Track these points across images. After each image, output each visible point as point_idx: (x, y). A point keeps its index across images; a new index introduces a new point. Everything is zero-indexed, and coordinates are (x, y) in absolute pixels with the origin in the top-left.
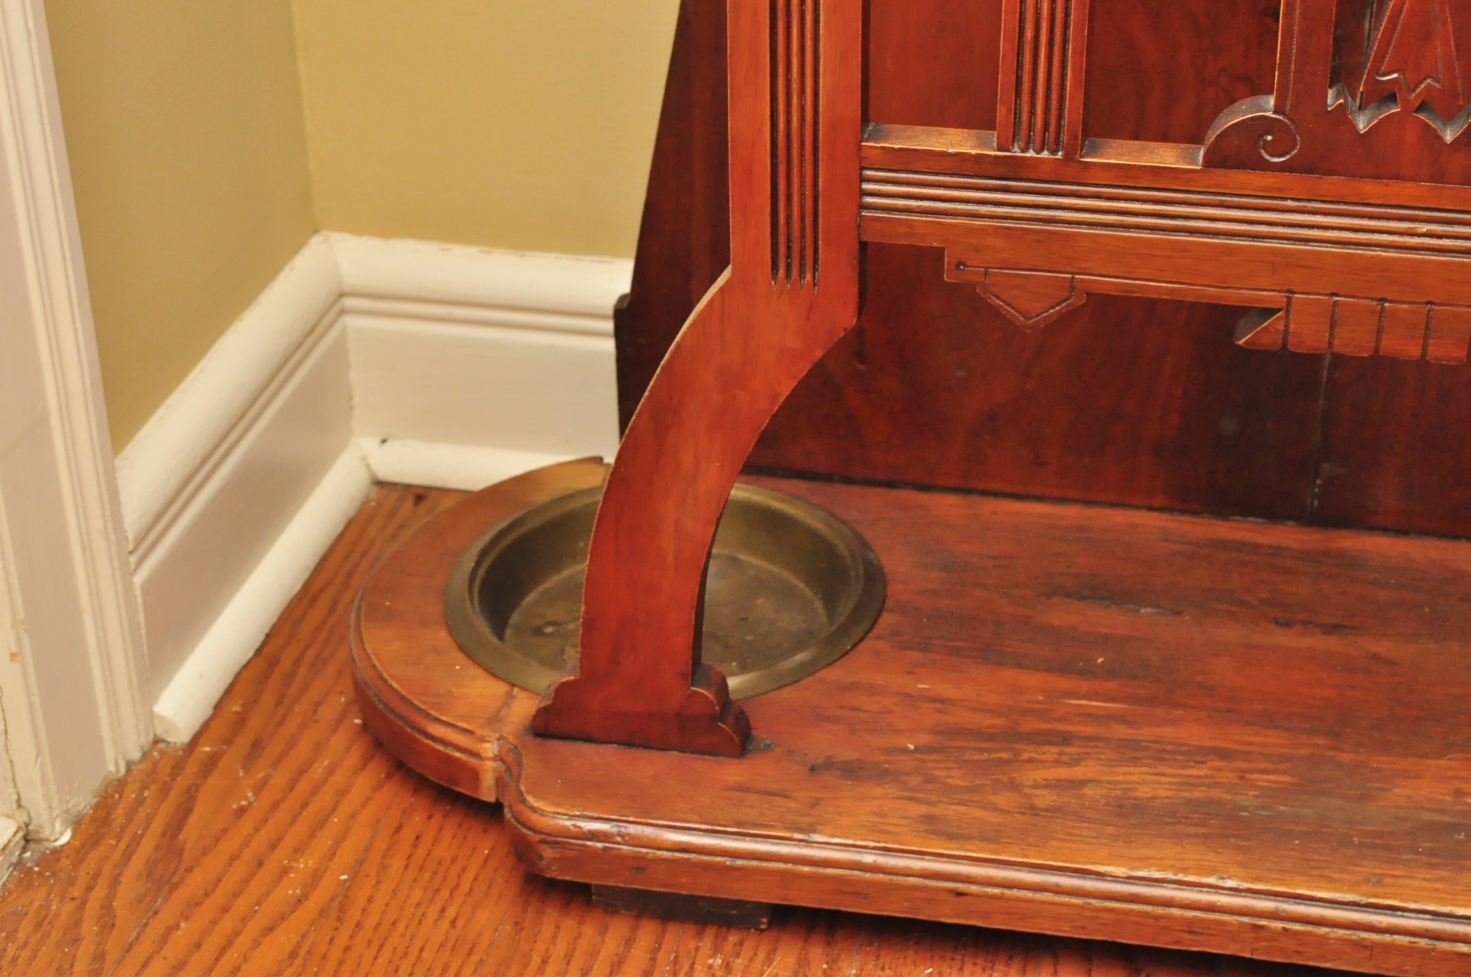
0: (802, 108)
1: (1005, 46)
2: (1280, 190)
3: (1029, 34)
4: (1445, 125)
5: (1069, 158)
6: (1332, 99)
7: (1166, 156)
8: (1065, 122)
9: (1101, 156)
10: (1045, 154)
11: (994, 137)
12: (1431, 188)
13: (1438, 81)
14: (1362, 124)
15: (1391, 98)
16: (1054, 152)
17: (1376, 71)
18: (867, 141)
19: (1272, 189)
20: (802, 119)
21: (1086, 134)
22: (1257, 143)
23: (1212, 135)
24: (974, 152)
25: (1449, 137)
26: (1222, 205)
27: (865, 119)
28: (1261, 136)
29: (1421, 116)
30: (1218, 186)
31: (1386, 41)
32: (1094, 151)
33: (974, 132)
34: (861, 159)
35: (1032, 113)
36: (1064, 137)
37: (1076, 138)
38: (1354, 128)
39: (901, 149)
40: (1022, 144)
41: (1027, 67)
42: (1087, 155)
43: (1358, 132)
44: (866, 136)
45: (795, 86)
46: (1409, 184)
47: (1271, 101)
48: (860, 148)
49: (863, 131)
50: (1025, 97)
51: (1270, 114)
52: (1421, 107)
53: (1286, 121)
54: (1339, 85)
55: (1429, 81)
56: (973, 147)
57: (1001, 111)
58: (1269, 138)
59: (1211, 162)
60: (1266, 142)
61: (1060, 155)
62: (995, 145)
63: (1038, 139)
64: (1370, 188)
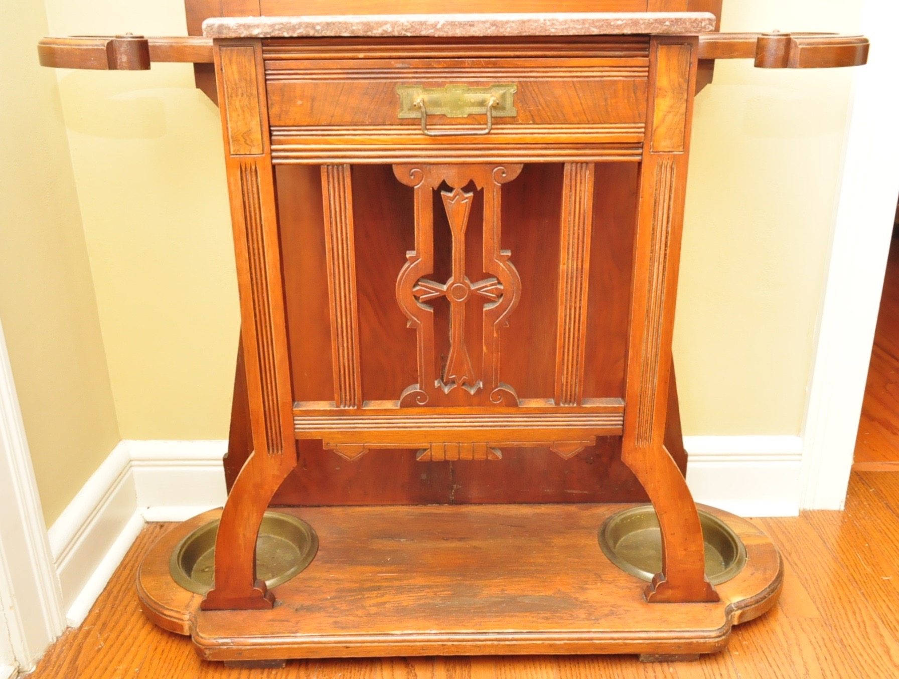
0: (273, 400)
1: (335, 377)
2: (424, 413)
3: (342, 372)
4: (471, 389)
5: (359, 408)
6: (437, 384)
7: (388, 405)
8: (356, 397)
9: (368, 407)
10: (351, 408)
11: (334, 403)
12: (469, 408)
13: (467, 377)
14: (446, 390)
15: (453, 382)
16: (354, 407)
17: (448, 375)
18: (295, 408)
19: (421, 413)
20: (273, 403)
21: (363, 400)
22: (415, 400)
23: (402, 397)
24: (329, 409)
25: (472, 392)
26: (407, 419)
27: (294, 400)
28: (416, 397)
29: (463, 387)
30: (405, 413)
31: (450, 367)
32: (367, 405)
33: (329, 402)
34: (293, 414)
35: (346, 396)
36: (356, 402)
37: (360, 402)
38: (444, 393)
39: (305, 410)
40: (343, 405)
41: (343, 382)
42: (364, 407)
43: (445, 394)
44: (294, 406)
45: (270, 393)
46: (462, 408)
47: (418, 386)
48: (292, 410)
49: (293, 405)
50: (343, 391)
51: (418, 390)
52: (463, 384)
53: (424, 392)
54: (438, 380)
55: (464, 377)
56: (329, 407)
57: (336, 396)
58: (419, 397)
59: (403, 405)
60: (418, 399)
61: (356, 408)
62: (335, 406)
63: (348, 403)
64: (451, 410)
